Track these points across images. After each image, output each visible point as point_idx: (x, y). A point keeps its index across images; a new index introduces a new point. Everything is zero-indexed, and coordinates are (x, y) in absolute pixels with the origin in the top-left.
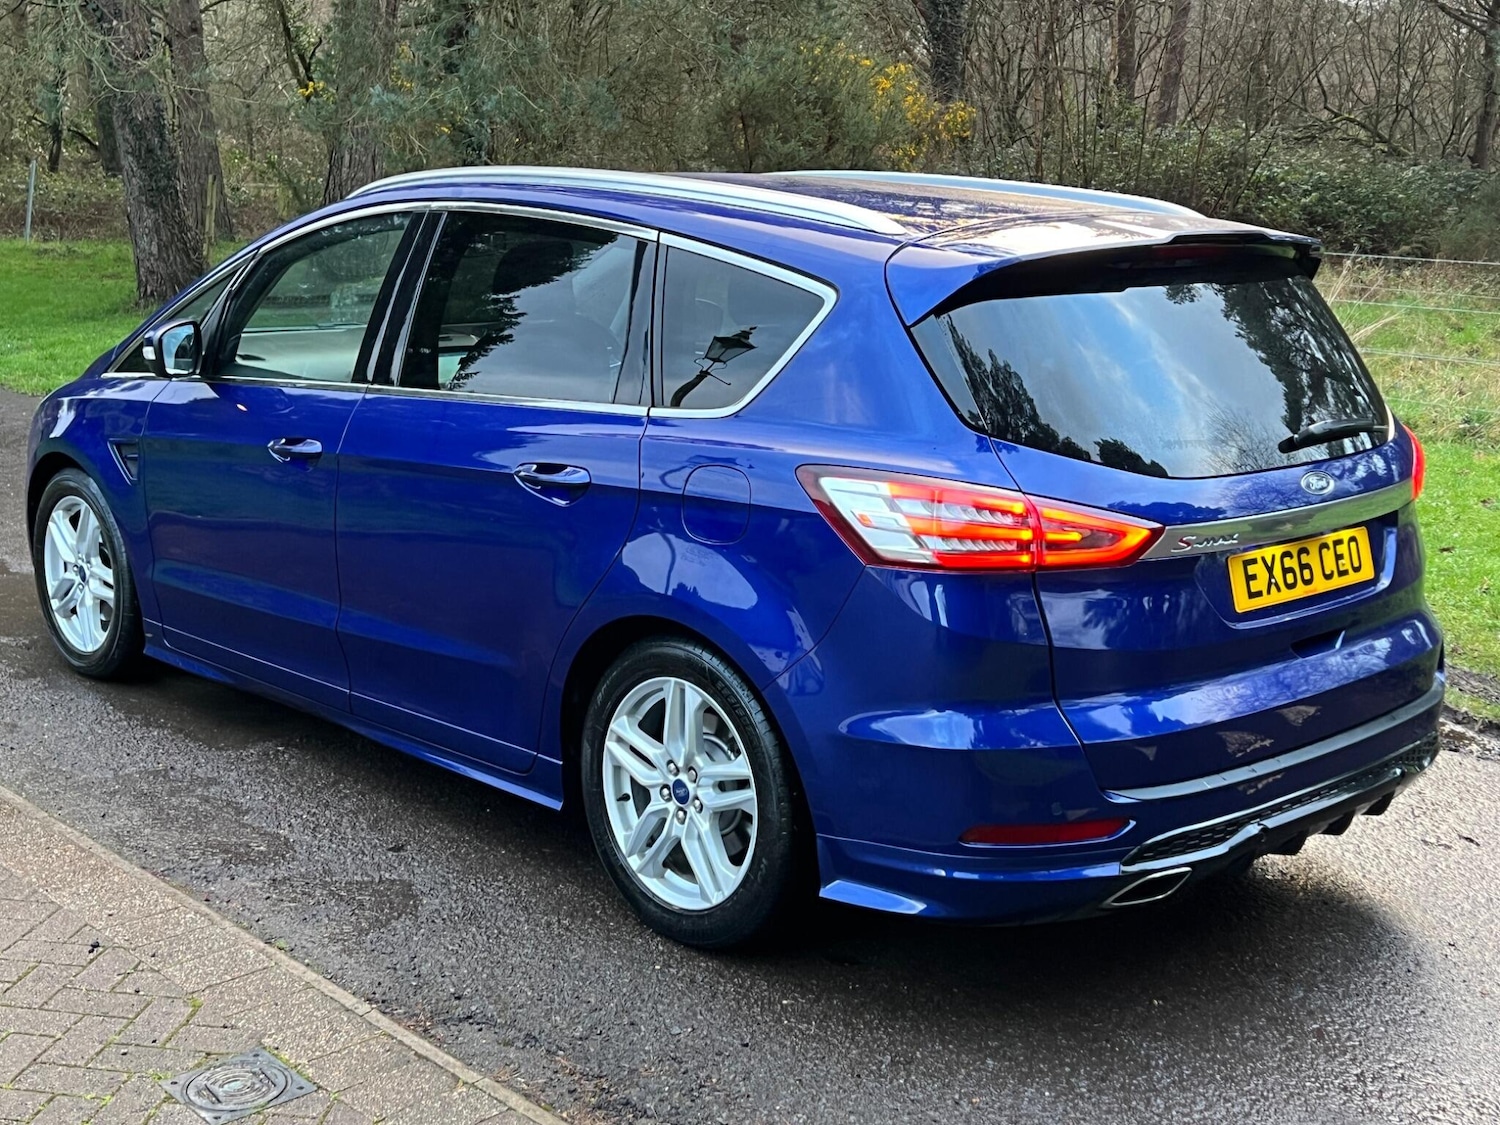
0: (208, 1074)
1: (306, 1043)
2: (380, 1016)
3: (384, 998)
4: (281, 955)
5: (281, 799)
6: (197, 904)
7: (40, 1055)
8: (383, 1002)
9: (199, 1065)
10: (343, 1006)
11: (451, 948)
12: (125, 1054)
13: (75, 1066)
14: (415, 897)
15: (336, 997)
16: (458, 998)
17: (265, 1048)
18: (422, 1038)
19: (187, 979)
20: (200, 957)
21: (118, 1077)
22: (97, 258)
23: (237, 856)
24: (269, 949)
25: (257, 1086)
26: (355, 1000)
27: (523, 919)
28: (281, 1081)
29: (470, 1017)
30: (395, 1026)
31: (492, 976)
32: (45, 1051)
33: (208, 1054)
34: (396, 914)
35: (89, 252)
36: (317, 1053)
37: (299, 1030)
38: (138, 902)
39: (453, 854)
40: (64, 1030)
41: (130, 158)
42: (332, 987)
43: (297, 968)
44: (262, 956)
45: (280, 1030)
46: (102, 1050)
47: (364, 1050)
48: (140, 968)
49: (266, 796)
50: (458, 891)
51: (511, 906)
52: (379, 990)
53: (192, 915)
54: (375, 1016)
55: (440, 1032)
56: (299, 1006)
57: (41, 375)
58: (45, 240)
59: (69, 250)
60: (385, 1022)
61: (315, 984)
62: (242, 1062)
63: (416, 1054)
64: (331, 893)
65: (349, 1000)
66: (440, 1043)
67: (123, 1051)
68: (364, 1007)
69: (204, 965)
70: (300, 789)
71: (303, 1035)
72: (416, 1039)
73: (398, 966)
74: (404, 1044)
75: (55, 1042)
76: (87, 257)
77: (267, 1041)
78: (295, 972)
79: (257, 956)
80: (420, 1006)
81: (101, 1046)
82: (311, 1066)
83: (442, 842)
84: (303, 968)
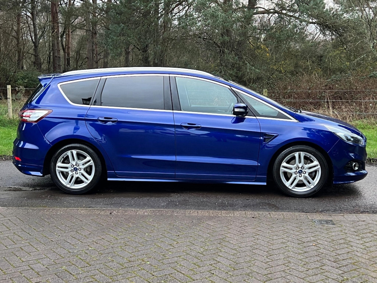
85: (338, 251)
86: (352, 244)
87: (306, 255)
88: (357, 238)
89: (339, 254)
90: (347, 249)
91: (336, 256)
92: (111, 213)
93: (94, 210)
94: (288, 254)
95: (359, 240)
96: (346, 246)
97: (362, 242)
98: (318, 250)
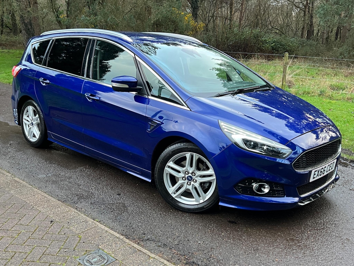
0: (88, 256)
1: (110, 247)
2: (126, 239)
3: (126, 234)
4: (98, 223)
5: (88, 182)
6: (74, 210)
7: (44, 252)
8: (126, 235)
9: (85, 254)
10: (116, 237)
11: (139, 220)
12: (66, 251)
13: (54, 255)
14: (126, 207)
15: (114, 234)
16: (144, 234)
17: (100, 249)
18: (138, 245)
19: (76, 230)
20: (78, 224)
21: (65, 258)
22: (15, 53)
23: (80, 197)
24: (94, 222)
25: (101, 260)
26: (119, 235)
27: (154, 213)
28: (106, 258)
29: (149, 239)
30: (131, 242)
31: (151, 228)
32: (45, 251)
33: (86, 251)
34: (123, 212)
35: (13, 52)
36: (113, 250)
37: (107, 243)
38: (59, 210)
39: (132, 196)
40: (49, 245)
41: (24, 31)
42: (113, 232)
43: (103, 227)
44: (93, 224)
45: (102, 243)
46: (60, 250)
47: (125, 249)
48: (64, 227)
49: (84, 181)
50: (136, 205)
51: (150, 209)
52: (124, 232)
53: (73, 213)
54: (125, 239)
55: (142, 243)
56: (106, 237)
57: (7, 79)
58: (3, 49)
59: (8, 51)
60: (127, 241)
61: (108, 231)
62: (95, 253)
63: (138, 249)
64: (106, 206)
65: (118, 235)
66: (143, 246)
67: (65, 251)
68: (122, 237)
69: (80, 226)
70: (92, 179)
71: (108, 245)
72: (137, 245)
73: (127, 226)
74: (134, 247)
75: (47, 248)
76: (12, 53)
77: (100, 247)
78: (102, 228)
79: (92, 224)
80: (135, 236)
81: (59, 249)
82: (113, 253)
83: (129, 193)
84: (104, 226)
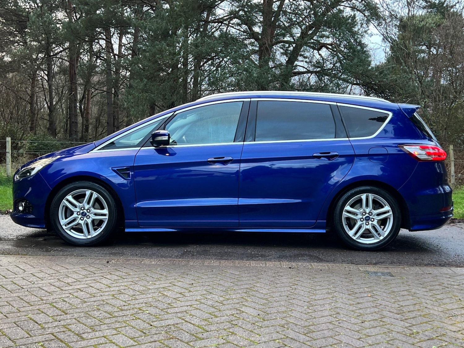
85: (401, 302)
86: (418, 296)
87: (359, 306)
88: (424, 290)
89: (402, 306)
90: (412, 301)
91: (399, 307)
92: (108, 262)
93: (87, 259)
94: (336, 305)
95: (427, 292)
96: (411, 297)
97: (431, 294)
98: (375, 301)
